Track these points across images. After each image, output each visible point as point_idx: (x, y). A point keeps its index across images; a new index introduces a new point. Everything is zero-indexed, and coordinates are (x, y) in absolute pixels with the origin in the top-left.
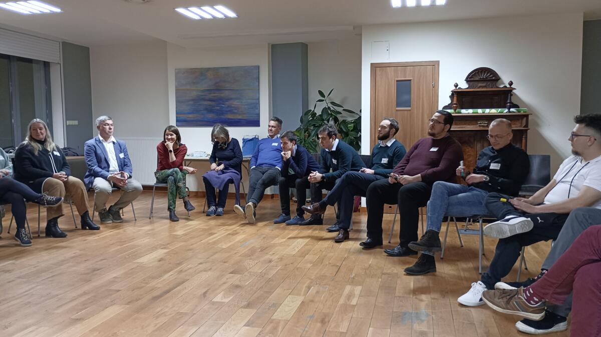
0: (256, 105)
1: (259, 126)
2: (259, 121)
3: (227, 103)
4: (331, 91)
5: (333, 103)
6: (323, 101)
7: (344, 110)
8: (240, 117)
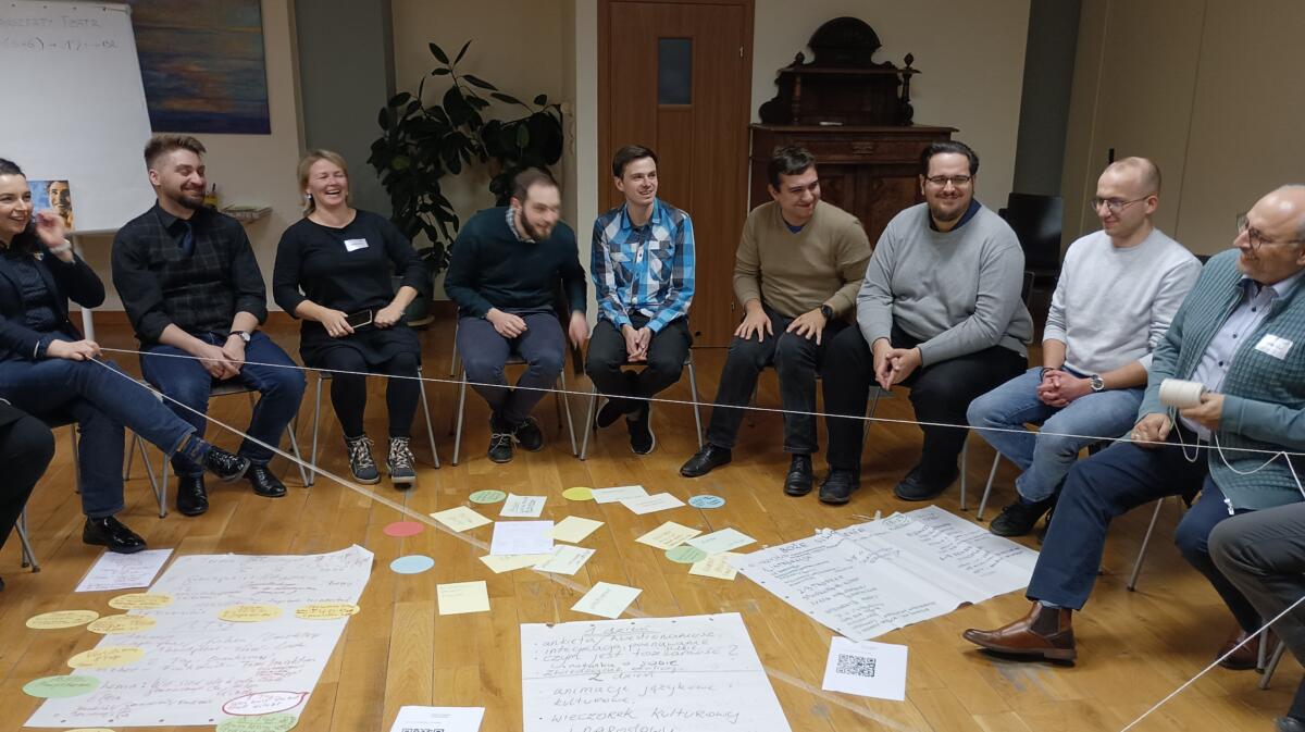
0: (257, 76)
1: (267, 131)
2: (268, 121)
3: (164, 65)
4: (466, 46)
5: (469, 78)
6: (444, 72)
7: (493, 95)
8: (209, 108)
